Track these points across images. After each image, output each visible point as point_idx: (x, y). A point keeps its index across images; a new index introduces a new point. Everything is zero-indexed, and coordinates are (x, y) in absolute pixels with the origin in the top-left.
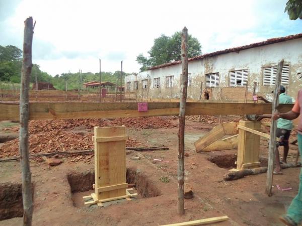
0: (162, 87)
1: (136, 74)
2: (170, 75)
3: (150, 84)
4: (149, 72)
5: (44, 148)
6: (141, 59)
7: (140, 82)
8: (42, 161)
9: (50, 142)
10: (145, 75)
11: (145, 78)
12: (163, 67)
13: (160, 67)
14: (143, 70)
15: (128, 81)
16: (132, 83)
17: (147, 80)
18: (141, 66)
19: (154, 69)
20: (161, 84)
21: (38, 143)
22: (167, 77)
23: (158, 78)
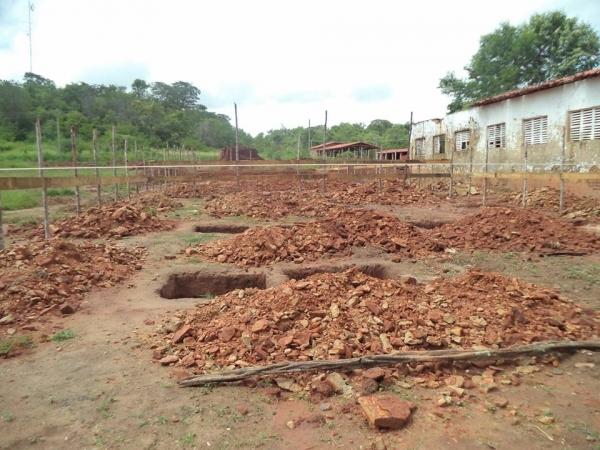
0: (513, 144)
1: (439, 121)
2: (534, 116)
3: (477, 139)
4: (475, 113)
5: (320, 332)
6: (449, 84)
7: (450, 136)
8: (332, 392)
9: (334, 310)
10: (462, 118)
11: (464, 125)
12: (517, 96)
13: (506, 98)
14: (455, 108)
15: (419, 136)
16: (429, 140)
17: (468, 130)
18: (451, 99)
19: (487, 104)
20: (509, 137)
21: (298, 315)
22: (525, 121)
23: (498, 126)
